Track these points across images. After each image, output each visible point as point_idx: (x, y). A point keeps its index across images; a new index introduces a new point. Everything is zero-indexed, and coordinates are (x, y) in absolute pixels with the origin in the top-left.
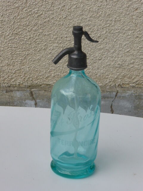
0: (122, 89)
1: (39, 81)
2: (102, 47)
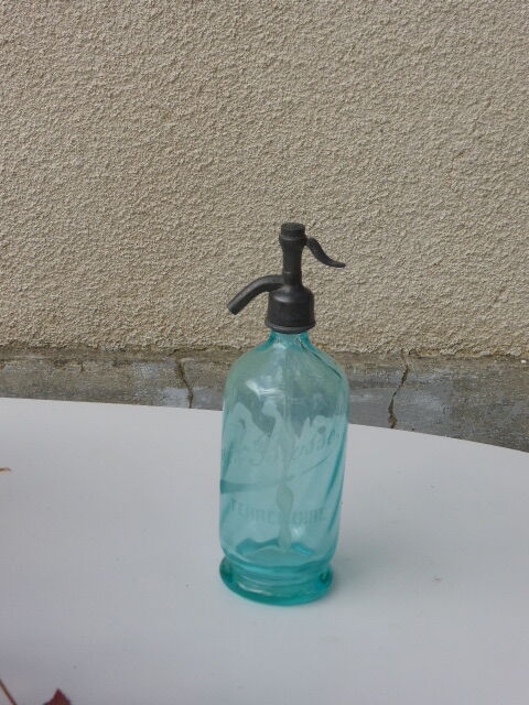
0: (421, 362)
1: (200, 336)
2: (367, 250)
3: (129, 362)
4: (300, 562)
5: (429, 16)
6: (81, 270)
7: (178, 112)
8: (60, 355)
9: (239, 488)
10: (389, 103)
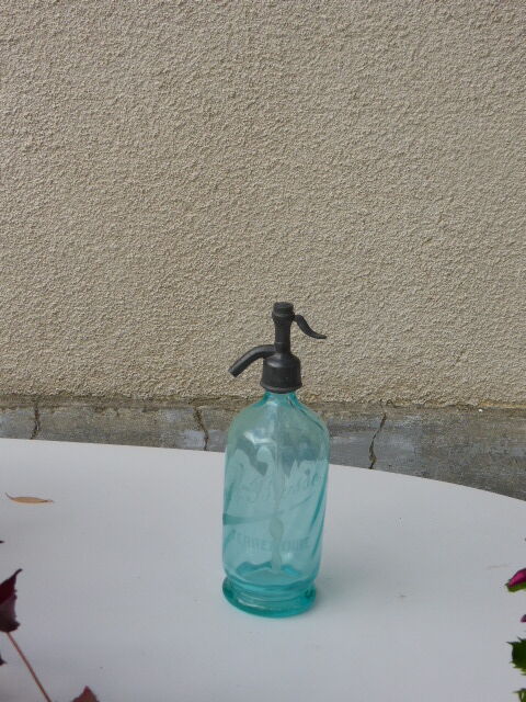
0: (396, 410)
1: (214, 388)
2: (352, 318)
3: (156, 409)
4: (288, 582)
5: (403, 127)
6: (118, 333)
7: (198, 205)
8: (99, 403)
9: (238, 520)
10: (370, 198)
